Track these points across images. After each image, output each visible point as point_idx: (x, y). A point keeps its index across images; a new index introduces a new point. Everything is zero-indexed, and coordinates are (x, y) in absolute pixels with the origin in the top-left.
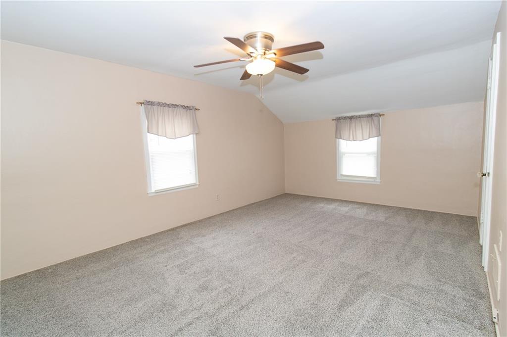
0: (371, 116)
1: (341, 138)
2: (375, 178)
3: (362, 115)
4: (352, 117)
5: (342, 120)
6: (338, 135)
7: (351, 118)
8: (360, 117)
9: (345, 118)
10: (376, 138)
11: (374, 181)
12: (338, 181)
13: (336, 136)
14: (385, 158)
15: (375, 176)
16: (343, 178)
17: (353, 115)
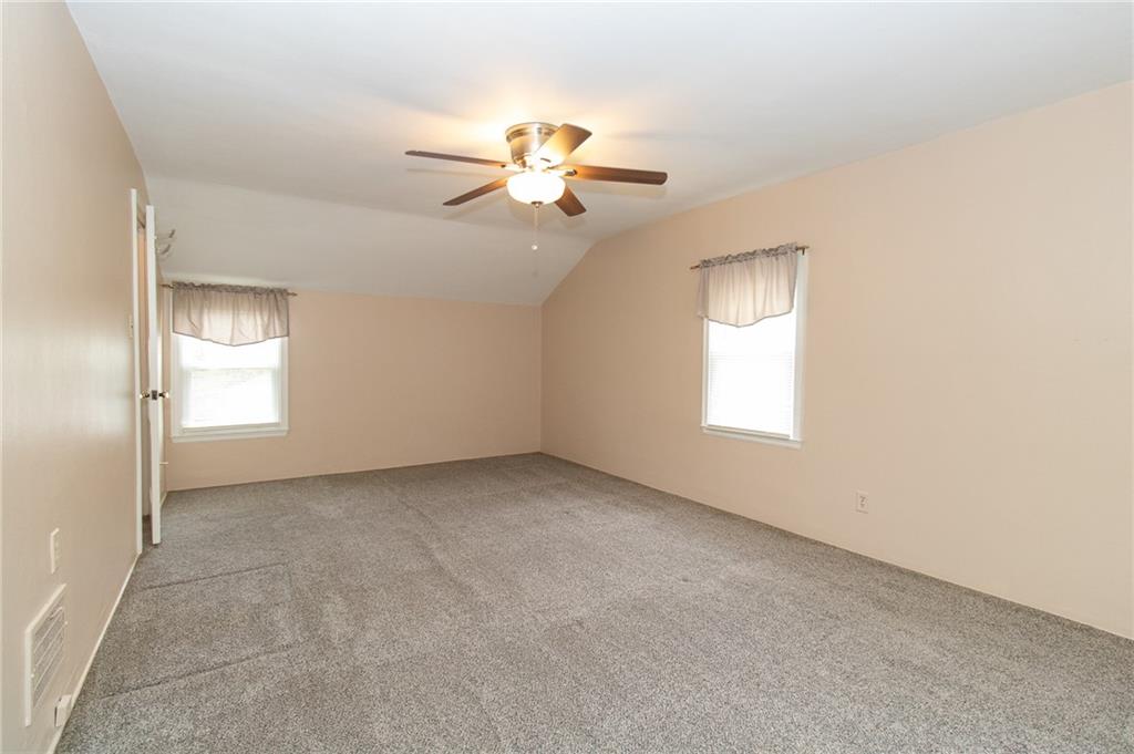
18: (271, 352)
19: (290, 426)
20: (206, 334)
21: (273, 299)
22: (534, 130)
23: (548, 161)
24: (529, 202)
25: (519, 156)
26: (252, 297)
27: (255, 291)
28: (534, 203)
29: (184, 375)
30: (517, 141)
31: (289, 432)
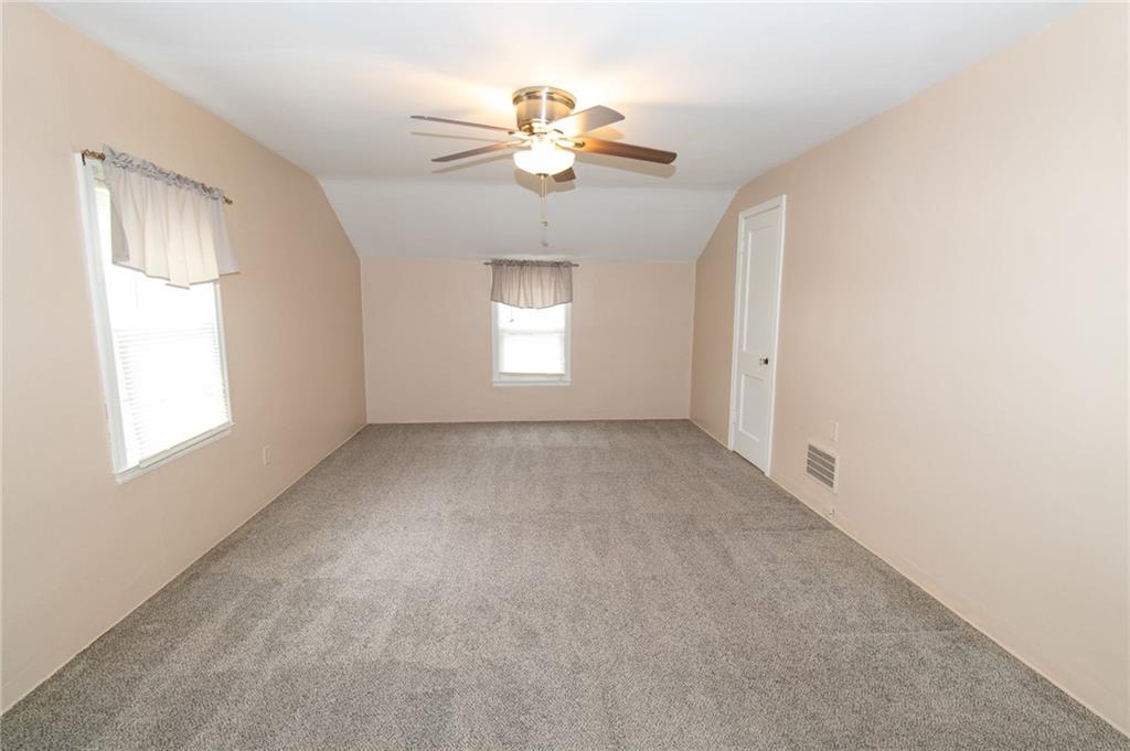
0: (557, 264)
1: (502, 302)
2: (562, 375)
3: (541, 262)
4: (525, 262)
5: (505, 266)
6: (497, 295)
7: (523, 264)
8: (539, 264)
9: (511, 263)
10: (563, 306)
11: (561, 381)
12: (495, 385)
13: (492, 294)
14: (578, 341)
15: (562, 372)
16: (503, 378)
17: (527, 259)
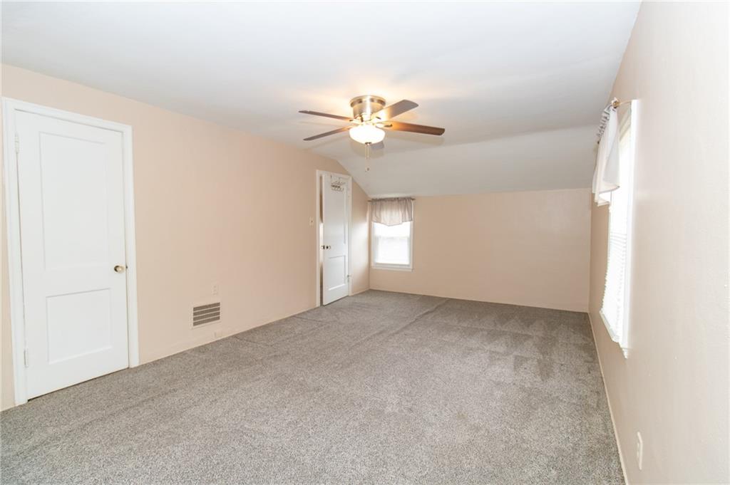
18: (405, 229)
19: (413, 266)
20: (382, 221)
21: (404, 202)
22: (367, 101)
23: (379, 118)
24: (364, 142)
25: (359, 114)
26: (397, 202)
27: (397, 199)
28: (366, 143)
29: (377, 239)
30: (357, 106)
31: (412, 269)
